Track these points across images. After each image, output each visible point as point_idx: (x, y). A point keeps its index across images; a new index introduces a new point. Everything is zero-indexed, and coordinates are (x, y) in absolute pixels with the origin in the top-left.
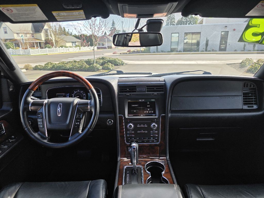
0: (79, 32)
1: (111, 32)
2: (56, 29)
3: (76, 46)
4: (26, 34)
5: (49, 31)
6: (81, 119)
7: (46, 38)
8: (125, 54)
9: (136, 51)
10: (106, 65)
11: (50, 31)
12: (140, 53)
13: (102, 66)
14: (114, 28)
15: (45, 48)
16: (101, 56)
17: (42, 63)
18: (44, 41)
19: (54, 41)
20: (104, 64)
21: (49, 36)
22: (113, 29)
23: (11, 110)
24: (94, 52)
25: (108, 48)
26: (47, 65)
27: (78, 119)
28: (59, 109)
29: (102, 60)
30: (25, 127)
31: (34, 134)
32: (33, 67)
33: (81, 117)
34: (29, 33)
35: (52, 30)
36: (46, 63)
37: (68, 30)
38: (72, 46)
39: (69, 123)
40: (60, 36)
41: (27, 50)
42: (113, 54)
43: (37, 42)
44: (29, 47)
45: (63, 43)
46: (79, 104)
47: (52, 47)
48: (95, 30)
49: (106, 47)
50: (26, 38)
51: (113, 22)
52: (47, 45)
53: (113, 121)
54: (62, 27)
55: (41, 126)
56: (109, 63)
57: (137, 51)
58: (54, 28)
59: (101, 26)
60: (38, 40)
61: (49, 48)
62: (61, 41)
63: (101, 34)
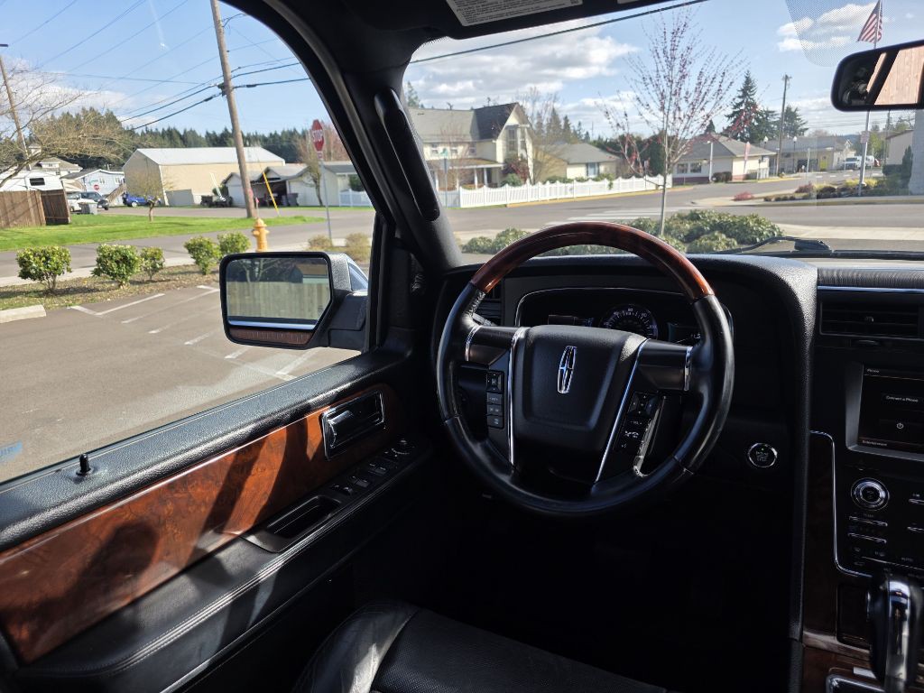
0: (618, 125)
1: (733, 119)
2: (540, 124)
3: (599, 177)
4: (456, 144)
5: (519, 133)
6: (646, 419)
7: (508, 155)
8: (785, 199)
9: (836, 187)
10: (704, 241)
11: (523, 132)
12: (857, 195)
13: (688, 245)
14: (748, 104)
15: (503, 185)
16: (686, 209)
17: (489, 233)
18: (501, 165)
19: (530, 164)
20: (698, 237)
21: (519, 148)
22: (743, 107)
23: (409, 354)
24: (660, 197)
25: (716, 181)
26: (503, 238)
27: (633, 415)
28: (564, 368)
29: (689, 224)
30: (446, 413)
31: (470, 443)
32: (464, 244)
33: (648, 411)
34: (462, 143)
35: (528, 129)
36: (500, 231)
37: (580, 124)
38: (584, 176)
39: (596, 426)
40: (550, 147)
41: (453, 192)
42: (735, 200)
43: (483, 169)
44: (460, 185)
45: (557, 168)
46: (643, 356)
47: (522, 182)
48: (677, 113)
49: (708, 178)
50: (454, 157)
51: (748, 81)
52: (510, 175)
53: (775, 453)
54: (561, 117)
55: (497, 422)
56: (716, 234)
57: (843, 189)
58: (536, 121)
59: (701, 96)
60: (485, 162)
61: (514, 184)
62: (553, 162)
63: (699, 125)
